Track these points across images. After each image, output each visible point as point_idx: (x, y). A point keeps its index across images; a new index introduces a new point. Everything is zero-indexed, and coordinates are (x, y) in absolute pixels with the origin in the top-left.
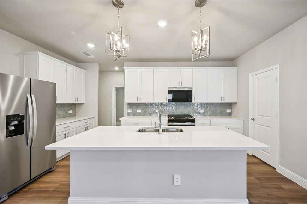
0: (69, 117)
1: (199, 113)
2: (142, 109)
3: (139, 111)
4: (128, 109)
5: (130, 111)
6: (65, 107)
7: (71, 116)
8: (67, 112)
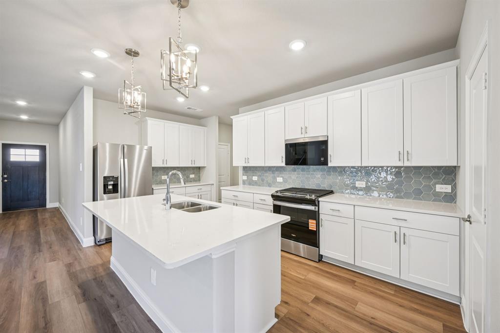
0: (191, 181)
1: (355, 188)
2: (259, 176)
3: (255, 178)
4: (243, 175)
5: (245, 178)
6: (186, 171)
7: (194, 181)
8: (189, 177)
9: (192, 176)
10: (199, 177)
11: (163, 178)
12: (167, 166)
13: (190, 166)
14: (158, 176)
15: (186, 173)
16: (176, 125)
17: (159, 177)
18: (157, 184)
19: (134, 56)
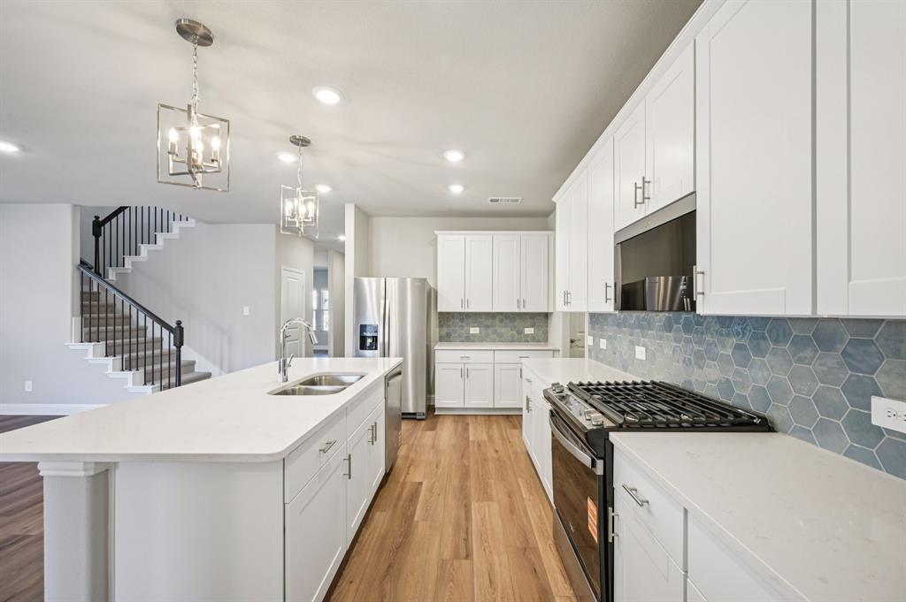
0: (526, 341)
6: (515, 320)
7: (533, 341)
8: (522, 332)
9: (529, 331)
10: (546, 333)
11: (471, 332)
12: (470, 311)
13: (517, 310)
14: (463, 327)
15: (516, 324)
16: (485, 236)
17: (466, 328)
18: (462, 341)
19: (303, 146)
